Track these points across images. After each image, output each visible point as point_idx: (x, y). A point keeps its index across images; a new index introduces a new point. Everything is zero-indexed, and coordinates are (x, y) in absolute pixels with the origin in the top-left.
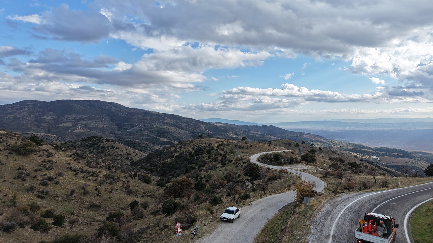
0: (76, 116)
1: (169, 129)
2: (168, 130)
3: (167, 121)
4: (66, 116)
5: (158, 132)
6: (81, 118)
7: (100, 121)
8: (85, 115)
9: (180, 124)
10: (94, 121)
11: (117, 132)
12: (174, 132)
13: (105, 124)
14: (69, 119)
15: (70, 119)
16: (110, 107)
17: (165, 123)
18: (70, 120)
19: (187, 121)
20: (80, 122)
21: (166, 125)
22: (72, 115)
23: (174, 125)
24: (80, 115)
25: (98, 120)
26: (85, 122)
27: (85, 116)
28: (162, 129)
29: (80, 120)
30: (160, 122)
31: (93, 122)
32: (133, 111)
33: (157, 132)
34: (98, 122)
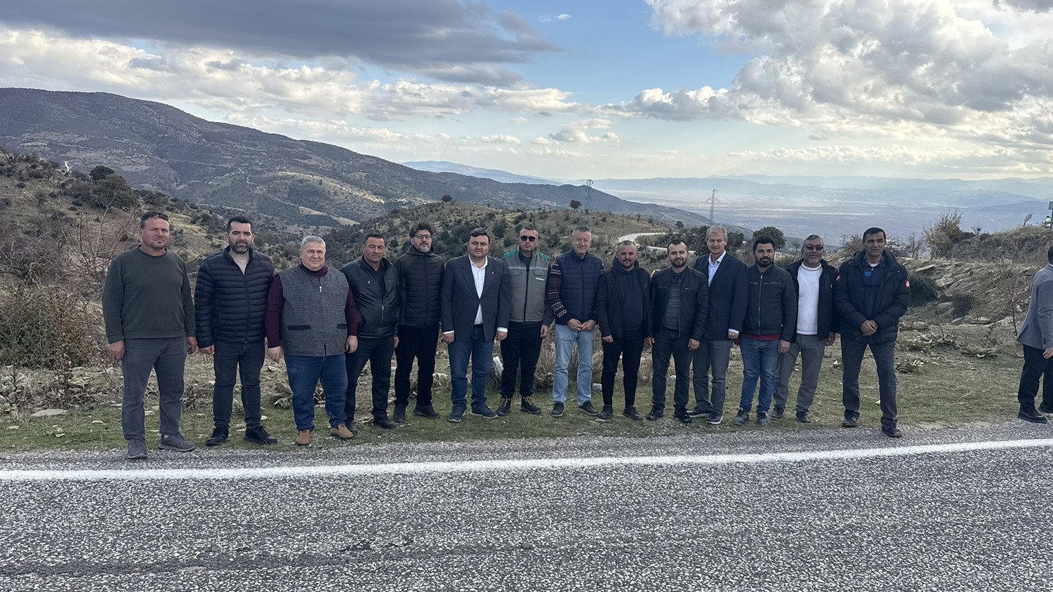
0: (53, 136)
1: (321, 184)
2: (318, 186)
3: (313, 162)
4: (26, 135)
5: (291, 189)
6: (69, 143)
7: (127, 154)
8: (82, 136)
9: (350, 172)
10: (108, 152)
11: (178, 186)
12: (335, 192)
13: (143, 161)
14: (34, 144)
15: (39, 144)
16: (151, 116)
17: (308, 167)
18: (38, 146)
19: (368, 165)
20: (68, 154)
21: (312, 172)
22: (43, 134)
23: (334, 175)
24: (67, 135)
25: (120, 151)
26: (83, 155)
27: (82, 139)
28: (301, 181)
29: (69, 150)
30: (296, 164)
31: (108, 155)
32: (216, 131)
33: (287, 190)
34: (120, 155)
